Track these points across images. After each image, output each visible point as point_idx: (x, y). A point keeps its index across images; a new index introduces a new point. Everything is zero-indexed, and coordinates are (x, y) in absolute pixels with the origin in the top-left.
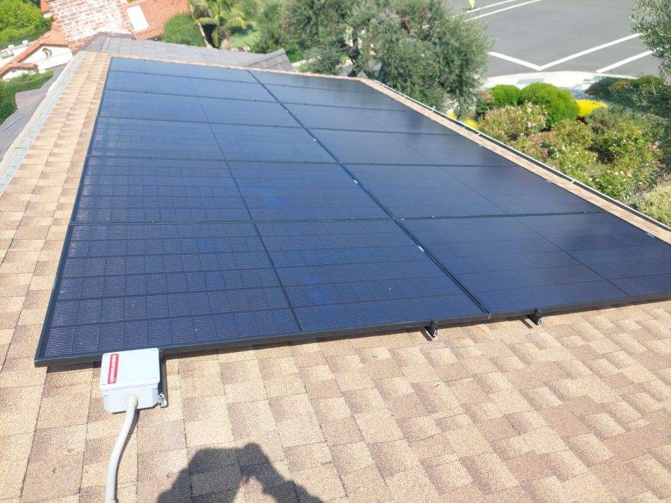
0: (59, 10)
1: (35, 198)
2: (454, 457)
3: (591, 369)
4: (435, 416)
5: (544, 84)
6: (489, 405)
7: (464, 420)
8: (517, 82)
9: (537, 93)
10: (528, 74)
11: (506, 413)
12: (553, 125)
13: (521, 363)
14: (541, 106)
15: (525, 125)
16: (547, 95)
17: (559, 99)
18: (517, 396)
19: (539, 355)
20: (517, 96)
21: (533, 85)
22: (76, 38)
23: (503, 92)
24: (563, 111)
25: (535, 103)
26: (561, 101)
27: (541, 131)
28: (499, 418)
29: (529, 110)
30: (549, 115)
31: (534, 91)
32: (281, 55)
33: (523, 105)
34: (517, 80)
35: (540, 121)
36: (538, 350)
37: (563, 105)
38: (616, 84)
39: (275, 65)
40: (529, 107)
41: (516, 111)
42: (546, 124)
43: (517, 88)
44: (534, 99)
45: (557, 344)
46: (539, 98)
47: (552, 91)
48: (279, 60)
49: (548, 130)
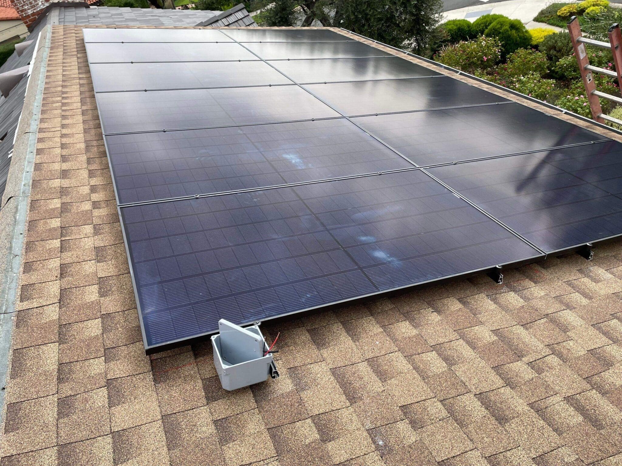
1: (66, 183)
2: (558, 398)
4: (525, 359)
5: (495, 15)
6: (571, 343)
7: (553, 360)
8: (467, 16)
9: (489, 25)
10: (475, 7)
11: (589, 349)
12: (508, 56)
13: (584, 299)
14: (494, 38)
15: (480, 59)
16: (499, 26)
17: (511, 30)
18: (592, 331)
19: (597, 288)
20: (470, 30)
21: (484, 17)
22: (30, 12)
23: (455, 27)
24: (516, 41)
25: (488, 35)
26: (514, 32)
27: (497, 64)
28: (584, 355)
29: (484, 43)
30: (502, 46)
31: (485, 23)
32: (240, 10)
33: (477, 38)
34: (465, 14)
35: (495, 53)
36: (594, 284)
37: (515, 35)
38: (563, 9)
39: (236, 21)
40: (483, 41)
41: (471, 45)
42: (501, 55)
43: (469, 22)
44: (486, 31)
45: (609, 276)
46: (491, 30)
47: (504, 22)
48: (240, 15)
49: (504, 61)
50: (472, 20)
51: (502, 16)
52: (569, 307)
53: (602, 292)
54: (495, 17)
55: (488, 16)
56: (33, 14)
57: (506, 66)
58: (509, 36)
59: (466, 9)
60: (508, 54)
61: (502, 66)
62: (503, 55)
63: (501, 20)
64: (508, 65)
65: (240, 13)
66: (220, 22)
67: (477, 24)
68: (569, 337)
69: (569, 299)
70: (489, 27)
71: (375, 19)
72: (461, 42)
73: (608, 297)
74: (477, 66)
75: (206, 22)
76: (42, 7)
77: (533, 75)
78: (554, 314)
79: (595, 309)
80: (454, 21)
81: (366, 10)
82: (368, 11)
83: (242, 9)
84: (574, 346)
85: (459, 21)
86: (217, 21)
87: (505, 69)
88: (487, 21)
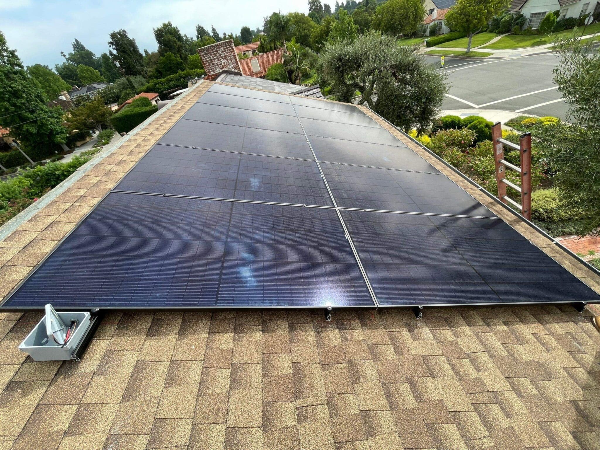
0: (204, 57)
3: (453, 368)
4: (299, 402)
5: (478, 117)
6: (351, 397)
7: (323, 411)
8: (461, 114)
9: (472, 122)
10: (469, 110)
11: (364, 409)
12: (478, 143)
13: (393, 352)
14: (473, 130)
15: (460, 142)
16: (478, 124)
17: (485, 128)
18: (379, 391)
19: (411, 346)
20: (459, 123)
21: (471, 117)
22: (212, 73)
23: (450, 120)
24: (487, 135)
25: (469, 128)
26: (487, 129)
27: (470, 146)
28: (354, 414)
29: (464, 133)
30: (477, 136)
31: (470, 120)
32: (316, 88)
33: (462, 129)
34: (461, 113)
35: (470, 140)
36: (412, 341)
37: (487, 131)
38: (526, 120)
39: (312, 94)
40: (465, 131)
41: (456, 132)
42: (474, 142)
43: (460, 118)
44: (469, 126)
45: (430, 336)
46: (472, 125)
47: (482, 122)
48: (315, 91)
49: (474, 146)
50: (462, 118)
51: (482, 118)
52: (375, 358)
53: (414, 352)
54: (477, 118)
55: (473, 116)
56: (214, 75)
57: (474, 149)
58: (483, 131)
59: (463, 110)
60: (479, 142)
61: (472, 149)
62: (476, 142)
63: (481, 120)
64: (477, 149)
65: (316, 90)
66: (303, 93)
67: (465, 120)
68: (354, 390)
69: (381, 349)
70: (472, 124)
71: (397, 106)
72: (452, 129)
73: (415, 357)
74: (457, 146)
75: (296, 92)
76: (219, 72)
77: (490, 158)
78: (357, 361)
79: (396, 367)
80: (451, 116)
81: (393, 100)
82: (394, 101)
83: (318, 88)
84: (352, 402)
85: (454, 116)
86: (302, 92)
87: (473, 151)
88: (471, 120)
